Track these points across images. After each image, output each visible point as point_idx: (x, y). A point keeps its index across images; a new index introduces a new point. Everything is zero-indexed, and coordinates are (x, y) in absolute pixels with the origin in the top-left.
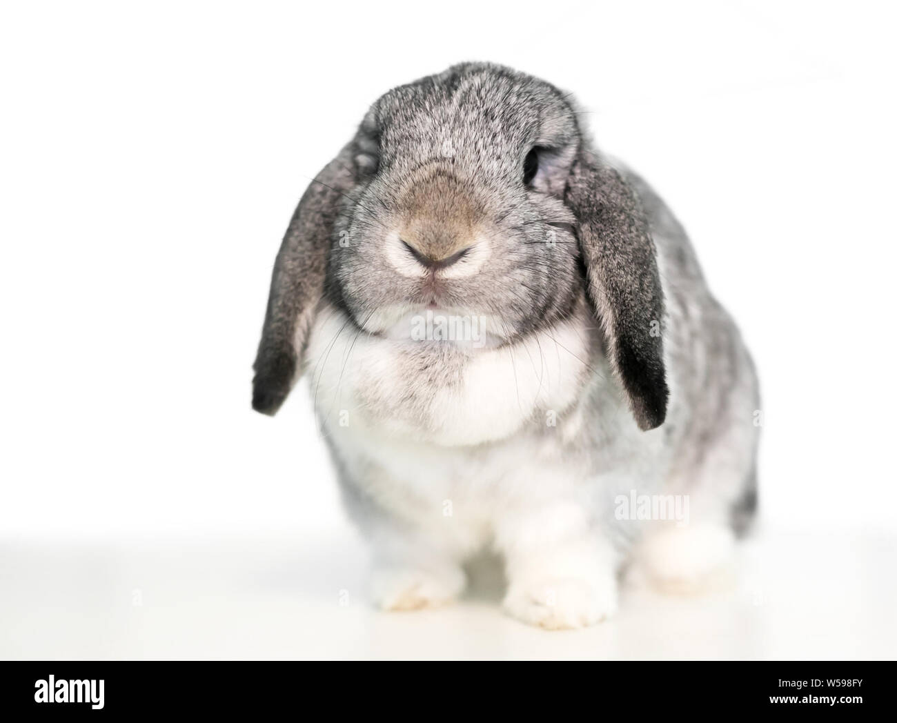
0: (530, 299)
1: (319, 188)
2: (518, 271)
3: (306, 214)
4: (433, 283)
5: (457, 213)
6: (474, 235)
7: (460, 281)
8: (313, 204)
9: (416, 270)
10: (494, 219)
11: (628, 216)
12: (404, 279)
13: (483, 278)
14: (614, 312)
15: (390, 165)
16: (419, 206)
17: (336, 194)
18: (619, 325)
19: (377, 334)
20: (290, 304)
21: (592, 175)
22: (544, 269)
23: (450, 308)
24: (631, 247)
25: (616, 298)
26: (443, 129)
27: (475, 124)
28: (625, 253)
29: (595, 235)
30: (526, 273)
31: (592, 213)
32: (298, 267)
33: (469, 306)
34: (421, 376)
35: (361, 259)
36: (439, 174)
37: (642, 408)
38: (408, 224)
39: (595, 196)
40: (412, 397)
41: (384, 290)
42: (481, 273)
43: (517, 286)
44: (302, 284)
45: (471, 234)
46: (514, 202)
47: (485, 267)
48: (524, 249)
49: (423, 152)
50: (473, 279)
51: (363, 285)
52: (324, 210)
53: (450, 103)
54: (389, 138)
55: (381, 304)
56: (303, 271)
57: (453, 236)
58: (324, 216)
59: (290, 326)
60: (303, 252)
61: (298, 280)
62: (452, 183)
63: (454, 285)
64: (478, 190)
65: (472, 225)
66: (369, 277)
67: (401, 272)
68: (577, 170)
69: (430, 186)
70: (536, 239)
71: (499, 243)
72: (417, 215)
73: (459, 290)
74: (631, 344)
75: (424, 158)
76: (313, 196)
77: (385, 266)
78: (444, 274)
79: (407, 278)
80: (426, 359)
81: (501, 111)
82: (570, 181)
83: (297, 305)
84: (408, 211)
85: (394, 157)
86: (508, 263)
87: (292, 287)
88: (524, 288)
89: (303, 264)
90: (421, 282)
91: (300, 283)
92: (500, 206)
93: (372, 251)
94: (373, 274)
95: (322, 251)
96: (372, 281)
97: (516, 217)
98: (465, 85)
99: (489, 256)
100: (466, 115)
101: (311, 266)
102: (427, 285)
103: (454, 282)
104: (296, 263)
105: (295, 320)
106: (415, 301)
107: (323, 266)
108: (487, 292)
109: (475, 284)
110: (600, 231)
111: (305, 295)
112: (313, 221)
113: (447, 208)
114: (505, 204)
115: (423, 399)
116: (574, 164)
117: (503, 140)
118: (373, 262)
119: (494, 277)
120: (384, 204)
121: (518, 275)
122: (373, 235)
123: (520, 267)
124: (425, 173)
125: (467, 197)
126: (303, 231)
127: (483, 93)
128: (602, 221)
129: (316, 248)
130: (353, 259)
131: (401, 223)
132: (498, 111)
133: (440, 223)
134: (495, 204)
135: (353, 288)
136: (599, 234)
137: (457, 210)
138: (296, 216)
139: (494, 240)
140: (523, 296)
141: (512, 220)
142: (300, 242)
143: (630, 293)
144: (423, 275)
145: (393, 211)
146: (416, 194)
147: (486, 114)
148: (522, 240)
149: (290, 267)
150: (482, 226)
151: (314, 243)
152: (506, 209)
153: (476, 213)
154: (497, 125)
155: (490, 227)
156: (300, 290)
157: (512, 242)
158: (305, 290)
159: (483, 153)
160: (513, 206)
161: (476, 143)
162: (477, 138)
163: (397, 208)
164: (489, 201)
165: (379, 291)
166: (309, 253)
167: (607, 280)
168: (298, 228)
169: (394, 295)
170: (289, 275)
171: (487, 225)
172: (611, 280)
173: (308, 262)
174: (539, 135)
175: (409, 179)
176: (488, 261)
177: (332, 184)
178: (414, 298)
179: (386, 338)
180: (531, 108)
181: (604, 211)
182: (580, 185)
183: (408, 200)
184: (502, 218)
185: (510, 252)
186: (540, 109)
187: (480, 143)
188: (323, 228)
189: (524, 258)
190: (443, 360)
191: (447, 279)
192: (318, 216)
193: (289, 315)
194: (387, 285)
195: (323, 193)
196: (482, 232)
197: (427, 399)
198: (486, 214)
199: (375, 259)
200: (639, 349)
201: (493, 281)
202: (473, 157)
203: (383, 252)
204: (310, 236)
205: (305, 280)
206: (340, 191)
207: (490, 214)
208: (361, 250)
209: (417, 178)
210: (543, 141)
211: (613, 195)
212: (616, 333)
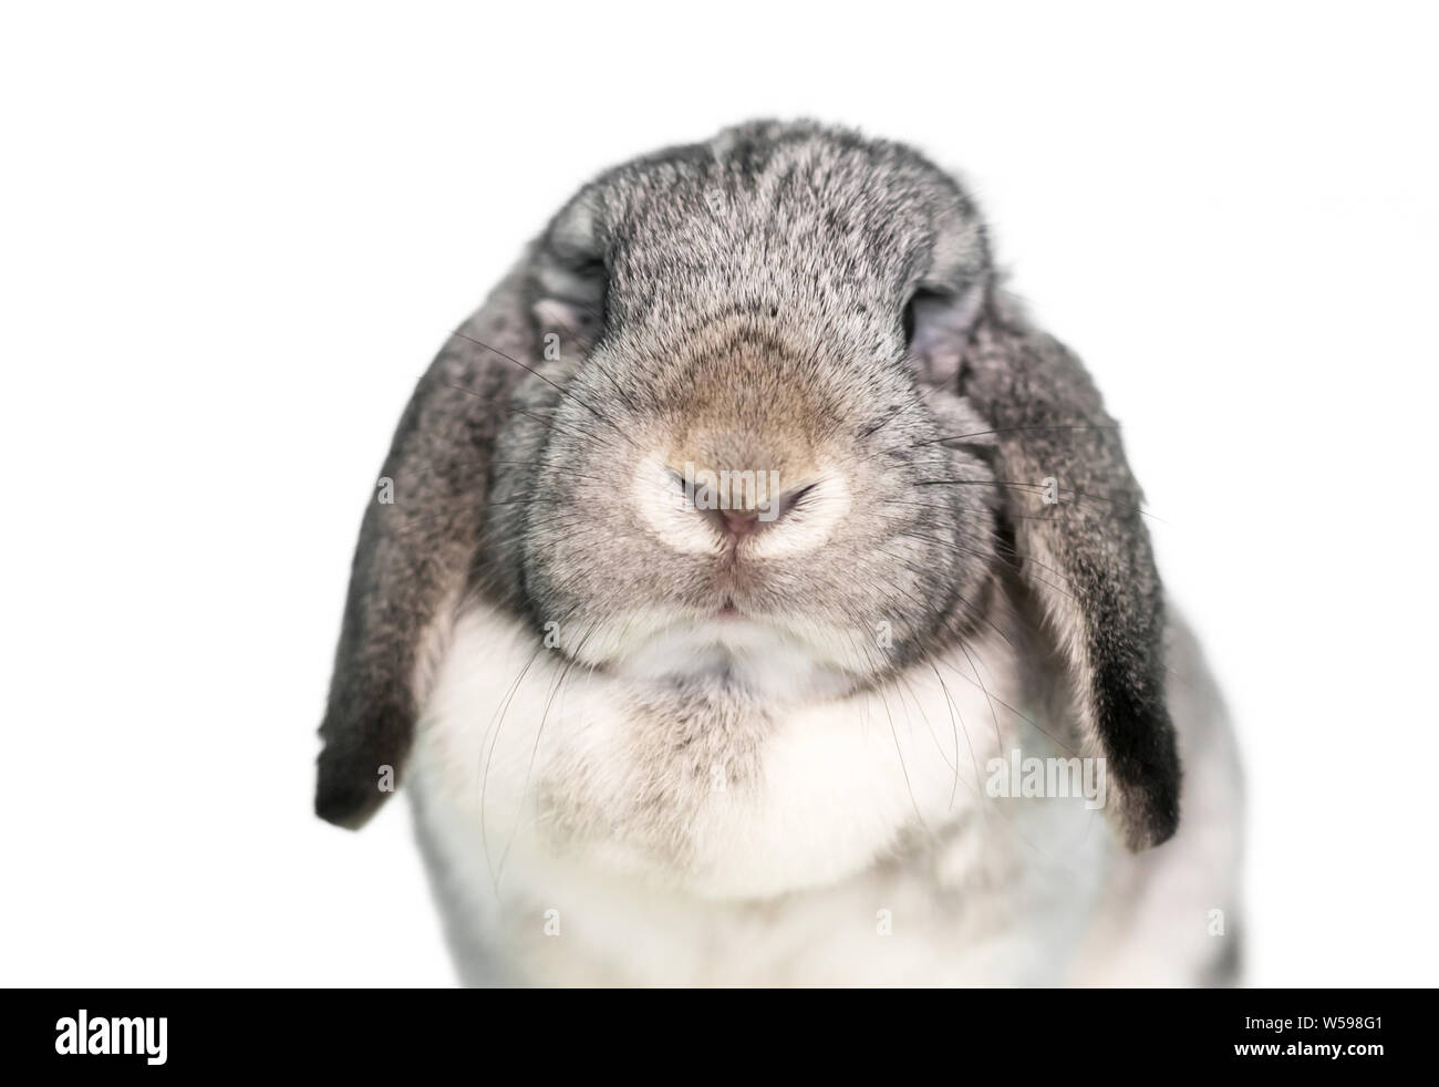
0: (920, 597)
1: (457, 369)
2: (900, 540)
3: (433, 421)
4: (733, 568)
5: (784, 417)
6: (817, 462)
7: (791, 562)
8: (448, 400)
9: (701, 540)
10: (856, 433)
11: (1092, 427)
12: (677, 556)
13: (835, 554)
14: (1088, 616)
15: (639, 317)
16: (703, 403)
17: (493, 381)
18: (1099, 643)
19: (601, 669)
20: (406, 606)
21: (1015, 344)
22: (946, 536)
23: (767, 617)
24: (1107, 486)
25: (1091, 587)
26: (748, 249)
27: (811, 240)
28: (1096, 498)
29: (1034, 463)
30: (915, 543)
31: (1024, 418)
32: (419, 529)
33: (804, 611)
34: (677, 759)
35: (582, 514)
36: (746, 339)
37: (1142, 810)
38: (681, 440)
39: (1026, 386)
40: (657, 801)
41: (629, 579)
42: (831, 543)
43: (898, 570)
44: (431, 565)
45: (811, 461)
46: (896, 401)
47: (840, 531)
48: (912, 495)
49: (711, 293)
50: (816, 554)
51: (586, 566)
52: (473, 413)
53: (754, 197)
54: (633, 263)
55: (619, 605)
56: (430, 538)
57: (779, 460)
58: (472, 425)
59: (407, 652)
60: (428, 500)
61: (421, 557)
62: (774, 357)
63: (777, 571)
64: (825, 370)
65: (812, 441)
66: (599, 550)
67: (670, 543)
68: (985, 336)
69: (725, 363)
70: (932, 478)
71: (865, 483)
72: (700, 420)
73: (787, 580)
74: (1122, 682)
75: (712, 307)
76: (446, 385)
77: (633, 526)
78: (758, 549)
79: (681, 555)
80: (690, 723)
81: (863, 216)
82: (971, 355)
83: (421, 608)
84: (680, 413)
85: (649, 302)
86: (882, 525)
87: (409, 572)
88: (911, 575)
89: (429, 523)
90: (711, 565)
91: (425, 563)
92: (869, 408)
93: (606, 496)
94: (609, 544)
95: (469, 498)
96: (604, 559)
97: (898, 433)
98: (779, 164)
99: (847, 509)
100: (789, 221)
101: (448, 528)
102: (723, 570)
103: (778, 565)
104: (416, 521)
105: (416, 640)
106: (696, 603)
107: (471, 528)
108: (841, 581)
109: (818, 567)
110: (1043, 456)
111: (434, 586)
112: (447, 436)
113: (765, 405)
114: (880, 405)
115: (680, 807)
116: (978, 323)
117: (869, 274)
118: (609, 520)
119: (855, 551)
120: (629, 401)
121: (900, 548)
122: (609, 463)
123: (904, 533)
124: (716, 336)
125: (804, 385)
126: (428, 455)
127: (818, 180)
128: (1046, 435)
129: (457, 492)
130: (563, 512)
131: (667, 437)
132: (855, 215)
133: (751, 433)
134: (861, 404)
135: (562, 572)
136: (1042, 462)
137: (783, 410)
138: (410, 424)
139: (856, 475)
140: (908, 588)
141: (890, 437)
142: (424, 479)
143: (1117, 579)
144: (715, 551)
145: (649, 412)
146: (698, 379)
147: (831, 219)
148: (910, 478)
149: (405, 530)
150: (831, 446)
151: (453, 481)
152: (881, 414)
153: (820, 419)
154: (855, 242)
155: (849, 449)
156: (424, 576)
157: (890, 480)
158: (436, 578)
159: (832, 297)
160: (894, 409)
161: (816, 278)
162: (817, 266)
163: (658, 406)
164: (849, 395)
165: (619, 578)
166: (443, 502)
167: (1067, 552)
168: (415, 451)
169: (651, 588)
170: (402, 548)
171: (843, 446)
172: (1076, 554)
173: (442, 520)
174: (928, 266)
175: (685, 350)
176: (846, 519)
177: (483, 361)
178: (693, 598)
179: (615, 676)
180: (915, 210)
181: (1049, 416)
182: (992, 365)
183: (680, 392)
184: (871, 431)
185: (887, 500)
186: (930, 215)
187: (825, 279)
188: (471, 449)
189: (914, 512)
190: (724, 726)
191: (764, 560)
192: (458, 426)
193: (403, 627)
194: (637, 567)
195: (468, 379)
196: (834, 458)
197: (689, 807)
198: (841, 421)
199: (612, 512)
200: (1138, 691)
201: (853, 559)
202: (815, 305)
203: (629, 500)
204: (443, 467)
205: (436, 556)
206: (501, 377)
207: (849, 421)
208: (582, 494)
209: (700, 347)
210: (934, 278)
211: (1059, 384)
212: (1092, 660)
